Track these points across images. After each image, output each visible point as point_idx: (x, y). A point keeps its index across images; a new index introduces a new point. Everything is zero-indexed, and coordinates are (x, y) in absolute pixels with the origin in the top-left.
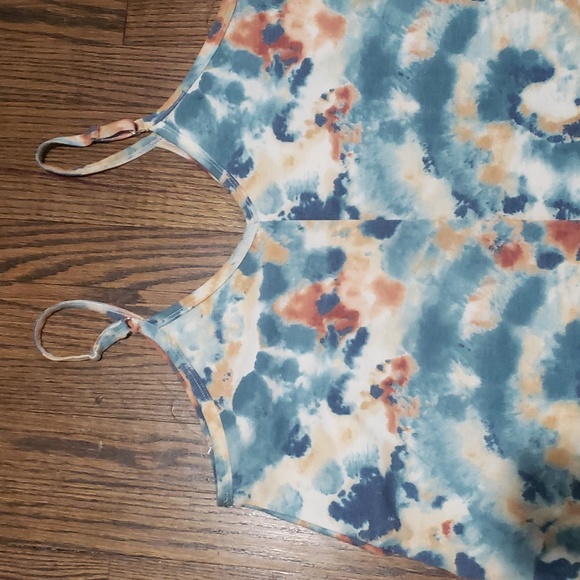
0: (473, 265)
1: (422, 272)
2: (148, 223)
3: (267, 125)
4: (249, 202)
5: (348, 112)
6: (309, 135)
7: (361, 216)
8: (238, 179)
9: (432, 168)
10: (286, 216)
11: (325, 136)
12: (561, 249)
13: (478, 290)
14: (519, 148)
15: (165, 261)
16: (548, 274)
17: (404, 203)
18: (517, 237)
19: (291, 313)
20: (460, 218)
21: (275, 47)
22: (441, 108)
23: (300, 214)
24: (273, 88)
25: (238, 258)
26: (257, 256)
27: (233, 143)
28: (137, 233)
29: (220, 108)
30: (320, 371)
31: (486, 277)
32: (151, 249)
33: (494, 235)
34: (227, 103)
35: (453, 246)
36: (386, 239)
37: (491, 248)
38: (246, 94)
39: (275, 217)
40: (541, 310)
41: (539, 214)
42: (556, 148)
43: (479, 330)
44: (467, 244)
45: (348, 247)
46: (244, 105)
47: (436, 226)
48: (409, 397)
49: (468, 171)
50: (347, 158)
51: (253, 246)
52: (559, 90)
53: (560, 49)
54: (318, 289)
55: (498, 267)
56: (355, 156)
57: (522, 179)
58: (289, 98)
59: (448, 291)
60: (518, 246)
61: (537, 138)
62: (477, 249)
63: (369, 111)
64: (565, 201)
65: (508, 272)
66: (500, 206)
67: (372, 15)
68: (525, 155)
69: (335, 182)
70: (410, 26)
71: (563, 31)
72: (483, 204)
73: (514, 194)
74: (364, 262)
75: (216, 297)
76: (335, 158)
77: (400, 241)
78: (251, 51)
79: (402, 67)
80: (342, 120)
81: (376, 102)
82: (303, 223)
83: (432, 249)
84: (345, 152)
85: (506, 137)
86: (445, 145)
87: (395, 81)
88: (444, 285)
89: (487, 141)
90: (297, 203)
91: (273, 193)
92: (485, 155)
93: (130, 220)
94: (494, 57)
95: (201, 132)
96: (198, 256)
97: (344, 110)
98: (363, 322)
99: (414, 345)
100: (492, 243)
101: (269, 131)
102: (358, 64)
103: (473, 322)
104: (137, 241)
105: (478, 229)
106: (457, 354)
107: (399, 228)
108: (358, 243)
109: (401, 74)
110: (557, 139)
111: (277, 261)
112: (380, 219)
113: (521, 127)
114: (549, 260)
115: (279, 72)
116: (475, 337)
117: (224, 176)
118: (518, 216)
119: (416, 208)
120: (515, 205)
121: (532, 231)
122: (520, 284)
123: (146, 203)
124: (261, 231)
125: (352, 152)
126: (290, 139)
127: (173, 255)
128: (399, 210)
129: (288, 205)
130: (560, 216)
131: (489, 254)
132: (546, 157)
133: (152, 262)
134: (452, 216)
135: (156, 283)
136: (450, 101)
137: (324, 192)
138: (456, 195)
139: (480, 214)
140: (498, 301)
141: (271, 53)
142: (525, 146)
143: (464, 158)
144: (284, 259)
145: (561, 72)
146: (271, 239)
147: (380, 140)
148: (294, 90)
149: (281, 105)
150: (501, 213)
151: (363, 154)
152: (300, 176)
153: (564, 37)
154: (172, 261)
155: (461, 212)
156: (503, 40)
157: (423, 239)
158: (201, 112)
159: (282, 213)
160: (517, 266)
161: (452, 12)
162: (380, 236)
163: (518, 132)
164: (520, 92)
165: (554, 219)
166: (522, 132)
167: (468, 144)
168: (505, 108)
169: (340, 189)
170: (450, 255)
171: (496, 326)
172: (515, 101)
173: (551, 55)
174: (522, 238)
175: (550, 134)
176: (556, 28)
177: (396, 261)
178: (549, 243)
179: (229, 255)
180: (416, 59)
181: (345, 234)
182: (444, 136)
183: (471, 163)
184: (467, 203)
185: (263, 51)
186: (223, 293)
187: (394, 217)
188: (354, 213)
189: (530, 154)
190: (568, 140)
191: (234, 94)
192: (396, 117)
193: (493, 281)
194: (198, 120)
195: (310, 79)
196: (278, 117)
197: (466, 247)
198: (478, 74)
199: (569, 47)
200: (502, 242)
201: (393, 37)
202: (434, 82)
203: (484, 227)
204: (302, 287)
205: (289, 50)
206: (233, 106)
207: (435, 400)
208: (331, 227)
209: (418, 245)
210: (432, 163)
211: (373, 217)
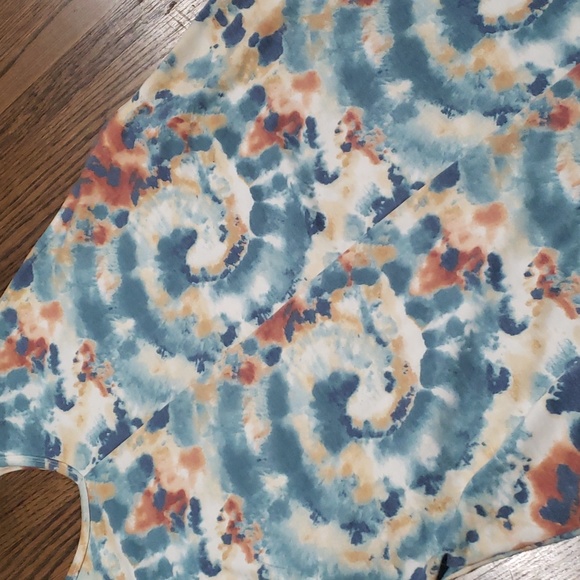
0: (231, 399)
1: (203, 429)
2: (24, 533)
3: (53, 407)
4: (70, 468)
5: (95, 359)
6: (81, 393)
7: (143, 421)
8: (56, 458)
9: (166, 353)
10: (97, 460)
11: (91, 386)
12: (275, 343)
13: (245, 412)
14: (208, 298)
15: (48, 552)
16: (278, 366)
17: (164, 391)
18: (244, 358)
19: (141, 525)
20: (202, 373)
21: (28, 354)
22: (147, 310)
23: (105, 451)
24: (43, 380)
25: (86, 514)
26: (96, 503)
27: (40, 436)
28: (21, 545)
29: (18, 421)
30: (184, 552)
31: (243, 400)
32: (35, 549)
33: (229, 368)
34: (21, 413)
35: (211, 395)
36: (167, 425)
37: (233, 377)
38: (29, 398)
39: (91, 466)
40: (290, 395)
41: (247, 330)
42: (228, 279)
43: (262, 440)
44: (218, 386)
45: (148, 449)
46: (32, 405)
47: (192, 390)
48: (250, 526)
49: (189, 338)
50: (113, 389)
51: (89, 498)
52: (206, 241)
53: (190, 215)
54: (148, 494)
55: (246, 386)
56: (116, 384)
57: (223, 316)
58: (56, 378)
59: (228, 428)
60: (248, 363)
61: (214, 282)
62: (226, 384)
63: (107, 347)
64: (257, 309)
65: (255, 385)
66: (221, 344)
67: (71, 285)
68: (214, 300)
69: (115, 411)
70: (97, 273)
71: (184, 202)
72: (211, 352)
73: (224, 330)
74: (164, 451)
75: (89, 552)
76: (105, 395)
77: (177, 418)
78: (16, 368)
79: (108, 303)
80: (94, 367)
81: (107, 338)
82: (110, 456)
83: (199, 408)
84: (109, 386)
85: (196, 297)
86: (165, 331)
87: (109, 315)
88: (222, 426)
89: (187, 309)
90: (100, 445)
91: (82, 450)
92: (191, 319)
93: (13, 540)
94: (156, 252)
95: (18, 446)
96: (65, 531)
97: (92, 360)
98: (190, 495)
99: (231, 484)
100: (231, 374)
101: (56, 410)
102: (83, 324)
103: (255, 438)
104: (24, 551)
105: (217, 371)
106: (260, 469)
107: (170, 411)
108: (153, 441)
109: (111, 309)
110: (226, 273)
111: (110, 495)
112: (156, 413)
113: (200, 284)
114: (273, 357)
115: (41, 367)
116: (264, 447)
117: (47, 464)
118: (236, 342)
119: (173, 388)
120: (229, 337)
121: (249, 347)
122: (267, 387)
123: (15, 519)
124: (88, 482)
125: (113, 382)
126: (72, 405)
127: (51, 543)
128: (163, 398)
129: (94, 451)
130: (260, 322)
131: (235, 382)
132: (227, 291)
133: (42, 557)
134: (198, 375)
135: (52, 571)
136: (149, 302)
137: (112, 423)
138: (192, 359)
139: (213, 360)
140: (262, 411)
141: (29, 358)
142: (210, 294)
143: (180, 332)
144: (113, 491)
145: (200, 228)
146: (97, 484)
147: (125, 361)
148: (56, 372)
149: (54, 387)
150: (225, 348)
151: (121, 379)
152: (91, 426)
153: (187, 205)
154: (53, 547)
155: (201, 369)
156: (154, 237)
157: (190, 406)
158: (10, 432)
159: (94, 459)
160: (257, 376)
161: (114, 245)
162: (163, 426)
163: (200, 288)
164: (185, 261)
165: (258, 326)
166: (203, 286)
167: (177, 320)
168: (183, 279)
169: (120, 413)
170: (213, 402)
171: (271, 428)
172: (186, 269)
173: (188, 224)
174: (247, 355)
175: (219, 274)
176: (178, 204)
177: (183, 434)
178: (265, 346)
179: (80, 517)
180: (113, 292)
181: (140, 442)
182: (160, 326)
183: (187, 331)
184: (201, 359)
185: (23, 362)
186: (93, 545)
187: (164, 405)
188: (138, 423)
189: (216, 296)
190: (232, 268)
191: (22, 404)
192: (125, 338)
193: (249, 399)
194: (11, 439)
195: (61, 357)
196: (56, 396)
197: (219, 390)
198: (154, 271)
199: (194, 210)
200: (237, 368)
201: (92, 289)
202: (132, 297)
203: (220, 367)
204: (137, 501)
205: (38, 348)
206: (25, 412)
207: (266, 514)
208: (128, 444)
209: (189, 411)
210: (165, 350)
211: (150, 415)
